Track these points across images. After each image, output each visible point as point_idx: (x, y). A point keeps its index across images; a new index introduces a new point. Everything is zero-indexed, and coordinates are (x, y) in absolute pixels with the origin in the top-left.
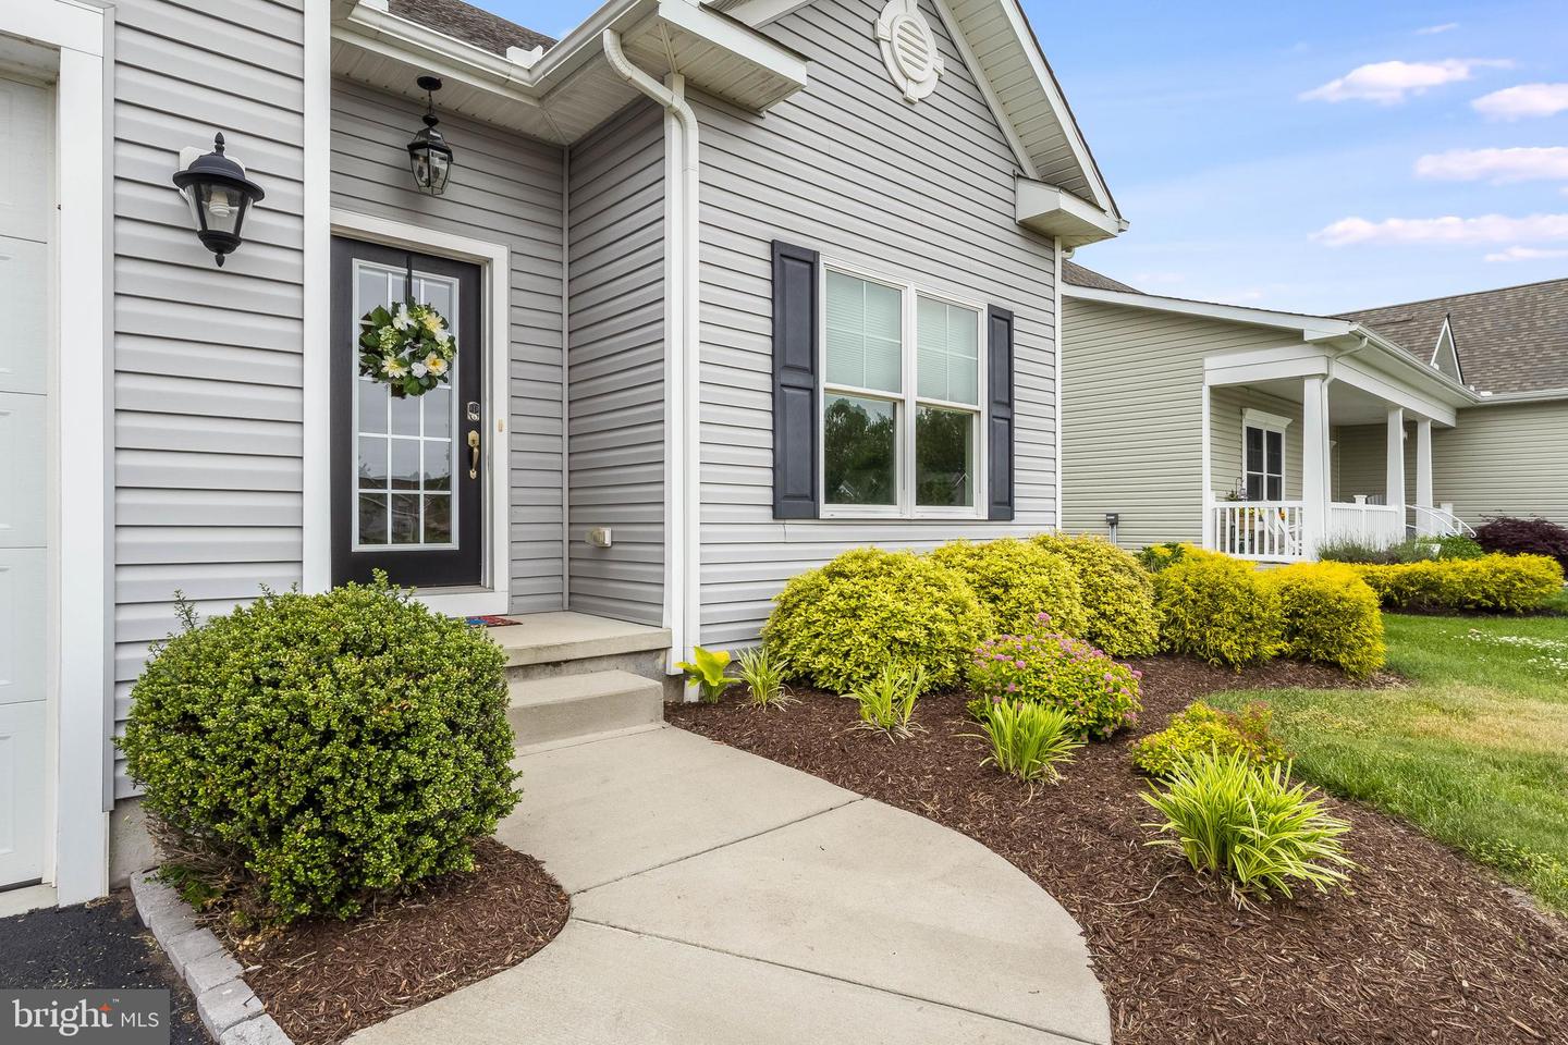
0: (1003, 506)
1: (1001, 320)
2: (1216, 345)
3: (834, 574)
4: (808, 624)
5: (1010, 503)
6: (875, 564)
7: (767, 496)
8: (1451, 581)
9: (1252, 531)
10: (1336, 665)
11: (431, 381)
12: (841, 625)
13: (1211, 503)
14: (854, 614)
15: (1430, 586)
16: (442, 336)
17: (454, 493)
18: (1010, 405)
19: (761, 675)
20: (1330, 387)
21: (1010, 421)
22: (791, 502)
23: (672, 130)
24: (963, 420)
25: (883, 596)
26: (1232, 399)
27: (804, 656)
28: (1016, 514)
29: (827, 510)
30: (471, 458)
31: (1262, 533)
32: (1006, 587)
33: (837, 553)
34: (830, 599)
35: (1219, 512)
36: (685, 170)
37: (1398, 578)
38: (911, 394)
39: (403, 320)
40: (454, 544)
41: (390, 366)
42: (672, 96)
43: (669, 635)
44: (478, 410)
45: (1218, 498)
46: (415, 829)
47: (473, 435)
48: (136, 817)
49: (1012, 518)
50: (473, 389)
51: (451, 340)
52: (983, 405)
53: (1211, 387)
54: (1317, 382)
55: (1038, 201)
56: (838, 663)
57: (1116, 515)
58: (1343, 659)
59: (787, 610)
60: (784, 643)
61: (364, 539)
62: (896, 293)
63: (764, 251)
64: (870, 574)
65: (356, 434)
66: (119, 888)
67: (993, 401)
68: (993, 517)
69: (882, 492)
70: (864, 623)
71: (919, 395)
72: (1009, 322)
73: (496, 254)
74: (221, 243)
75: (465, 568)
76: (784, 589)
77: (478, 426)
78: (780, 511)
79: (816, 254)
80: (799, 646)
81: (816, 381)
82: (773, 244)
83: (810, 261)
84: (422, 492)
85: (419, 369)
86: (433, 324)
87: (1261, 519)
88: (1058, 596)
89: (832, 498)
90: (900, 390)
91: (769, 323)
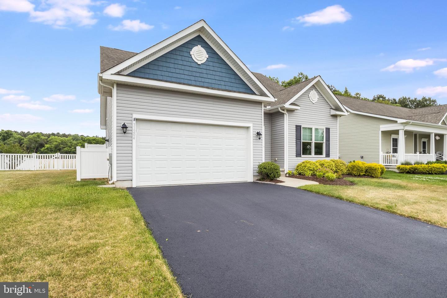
0: (328, 155)
1: (328, 130)
2: (381, 123)
3: (303, 163)
4: (300, 168)
5: (329, 155)
6: (307, 162)
7: (295, 154)
8: (419, 168)
9: (391, 160)
10: (372, 176)
12: (304, 168)
13: (381, 154)
14: (305, 167)
15: (416, 169)
18: (329, 141)
19: (295, 172)
20: (405, 131)
21: (329, 143)
22: (298, 155)
23: (285, 115)
24: (322, 144)
25: (308, 165)
26: (385, 133)
27: (300, 171)
29: (302, 156)
31: (393, 160)
32: (324, 165)
33: (303, 161)
34: (303, 165)
35: (385, 156)
36: (286, 119)
37: (410, 168)
38: (313, 141)
42: (285, 112)
43: (285, 169)
45: (383, 153)
49: (329, 157)
53: (382, 131)
54: (402, 130)
55: (334, 112)
56: (303, 172)
57: (363, 156)
58: (373, 175)
59: (298, 167)
60: (297, 170)
62: (311, 129)
63: (295, 126)
64: (307, 163)
66: (255, 181)
67: (326, 141)
68: (326, 157)
69: (310, 154)
70: (306, 168)
71: (315, 141)
72: (329, 129)
74: (260, 138)
76: (297, 165)
78: (297, 156)
79: (301, 126)
80: (299, 170)
81: (301, 140)
82: (296, 125)
83: (300, 126)
87: (395, 157)
88: (330, 166)
89: (303, 154)
90: (312, 141)
91: (295, 135)
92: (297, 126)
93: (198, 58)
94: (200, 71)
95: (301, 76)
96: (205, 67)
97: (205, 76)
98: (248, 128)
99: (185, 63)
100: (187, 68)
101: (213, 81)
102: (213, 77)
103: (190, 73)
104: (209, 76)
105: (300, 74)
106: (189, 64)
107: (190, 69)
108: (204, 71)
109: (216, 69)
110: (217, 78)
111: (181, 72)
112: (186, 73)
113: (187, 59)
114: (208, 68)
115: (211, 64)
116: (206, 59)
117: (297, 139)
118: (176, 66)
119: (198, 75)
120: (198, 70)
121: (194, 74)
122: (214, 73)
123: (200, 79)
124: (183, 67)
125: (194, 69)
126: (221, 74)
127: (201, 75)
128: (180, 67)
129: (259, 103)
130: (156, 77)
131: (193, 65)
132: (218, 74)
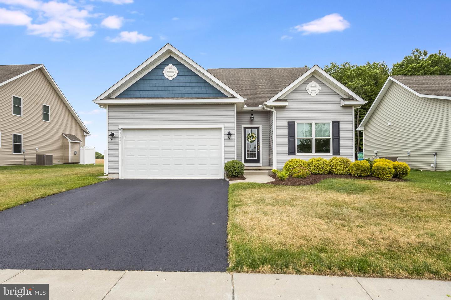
0: (337, 152)
5: (339, 152)
7: (287, 152)
11: (254, 141)
16: (255, 136)
17: (257, 153)
18: (339, 136)
21: (339, 139)
22: (291, 153)
23: (273, 113)
24: (327, 140)
28: (340, 154)
29: (297, 154)
30: (258, 149)
36: (275, 117)
38: (314, 137)
39: (250, 135)
40: (257, 158)
41: (249, 140)
42: (273, 110)
43: (272, 167)
44: (259, 143)
46: (236, 173)
47: (258, 146)
48: (225, 174)
49: (339, 154)
50: (258, 141)
51: (256, 136)
52: (331, 137)
55: (343, 103)
57: (436, 153)
61: (247, 158)
62: (310, 124)
63: (287, 123)
65: (246, 147)
66: (225, 178)
67: (334, 136)
68: (334, 154)
69: (309, 151)
71: (316, 137)
72: (338, 123)
73: (260, 126)
74: (229, 138)
75: (257, 161)
77: (259, 145)
78: (289, 154)
79: (295, 122)
81: (295, 138)
84: (253, 153)
85: (252, 140)
86: (254, 135)
89: (298, 152)
90: (312, 137)
91: (287, 132)
92: (289, 123)
93: (169, 75)
94: (172, 85)
95: (416, 53)
96: (175, 81)
97: (176, 88)
98: (221, 129)
99: (159, 81)
100: (160, 85)
101: (184, 92)
102: (183, 88)
103: (163, 89)
104: (180, 88)
105: (414, 51)
106: (162, 81)
107: (163, 85)
108: (175, 85)
109: (186, 81)
110: (187, 88)
111: (156, 88)
112: (160, 89)
113: (160, 78)
114: (179, 81)
115: (181, 77)
116: (176, 74)
117: (289, 136)
118: (151, 85)
119: (169, 88)
120: (169, 85)
121: (167, 89)
122: (184, 85)
123: (171, 92)
124: (157, 85)
125: (166, 85)
126: (191, 85)
127: (173, 88)
128: (154, 85)
129: (232, 105)
130: (135, 96)
131: (166, 81)
132: (188, 85)
